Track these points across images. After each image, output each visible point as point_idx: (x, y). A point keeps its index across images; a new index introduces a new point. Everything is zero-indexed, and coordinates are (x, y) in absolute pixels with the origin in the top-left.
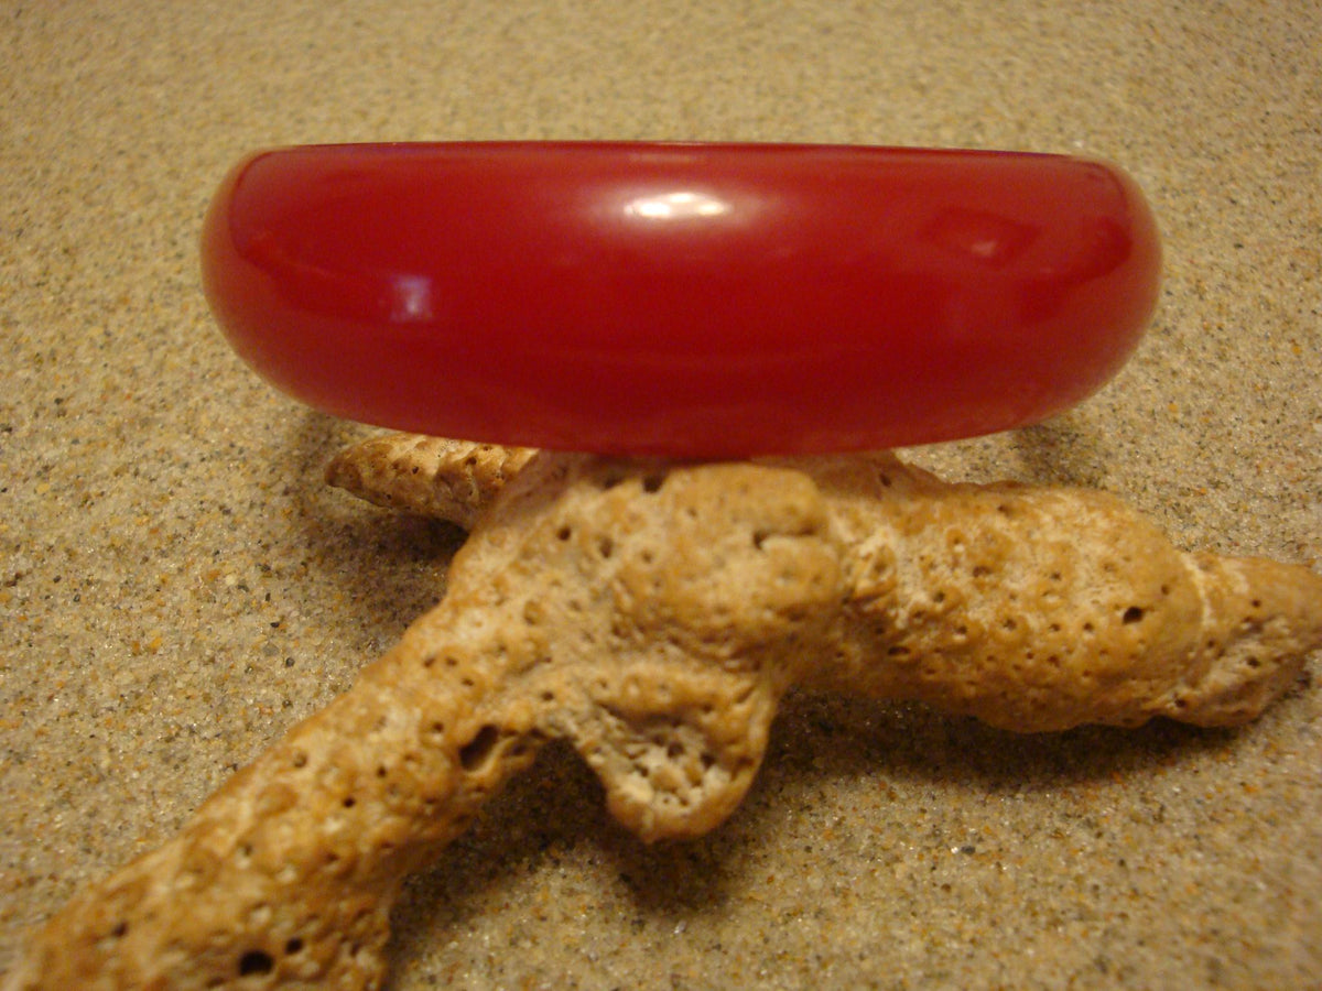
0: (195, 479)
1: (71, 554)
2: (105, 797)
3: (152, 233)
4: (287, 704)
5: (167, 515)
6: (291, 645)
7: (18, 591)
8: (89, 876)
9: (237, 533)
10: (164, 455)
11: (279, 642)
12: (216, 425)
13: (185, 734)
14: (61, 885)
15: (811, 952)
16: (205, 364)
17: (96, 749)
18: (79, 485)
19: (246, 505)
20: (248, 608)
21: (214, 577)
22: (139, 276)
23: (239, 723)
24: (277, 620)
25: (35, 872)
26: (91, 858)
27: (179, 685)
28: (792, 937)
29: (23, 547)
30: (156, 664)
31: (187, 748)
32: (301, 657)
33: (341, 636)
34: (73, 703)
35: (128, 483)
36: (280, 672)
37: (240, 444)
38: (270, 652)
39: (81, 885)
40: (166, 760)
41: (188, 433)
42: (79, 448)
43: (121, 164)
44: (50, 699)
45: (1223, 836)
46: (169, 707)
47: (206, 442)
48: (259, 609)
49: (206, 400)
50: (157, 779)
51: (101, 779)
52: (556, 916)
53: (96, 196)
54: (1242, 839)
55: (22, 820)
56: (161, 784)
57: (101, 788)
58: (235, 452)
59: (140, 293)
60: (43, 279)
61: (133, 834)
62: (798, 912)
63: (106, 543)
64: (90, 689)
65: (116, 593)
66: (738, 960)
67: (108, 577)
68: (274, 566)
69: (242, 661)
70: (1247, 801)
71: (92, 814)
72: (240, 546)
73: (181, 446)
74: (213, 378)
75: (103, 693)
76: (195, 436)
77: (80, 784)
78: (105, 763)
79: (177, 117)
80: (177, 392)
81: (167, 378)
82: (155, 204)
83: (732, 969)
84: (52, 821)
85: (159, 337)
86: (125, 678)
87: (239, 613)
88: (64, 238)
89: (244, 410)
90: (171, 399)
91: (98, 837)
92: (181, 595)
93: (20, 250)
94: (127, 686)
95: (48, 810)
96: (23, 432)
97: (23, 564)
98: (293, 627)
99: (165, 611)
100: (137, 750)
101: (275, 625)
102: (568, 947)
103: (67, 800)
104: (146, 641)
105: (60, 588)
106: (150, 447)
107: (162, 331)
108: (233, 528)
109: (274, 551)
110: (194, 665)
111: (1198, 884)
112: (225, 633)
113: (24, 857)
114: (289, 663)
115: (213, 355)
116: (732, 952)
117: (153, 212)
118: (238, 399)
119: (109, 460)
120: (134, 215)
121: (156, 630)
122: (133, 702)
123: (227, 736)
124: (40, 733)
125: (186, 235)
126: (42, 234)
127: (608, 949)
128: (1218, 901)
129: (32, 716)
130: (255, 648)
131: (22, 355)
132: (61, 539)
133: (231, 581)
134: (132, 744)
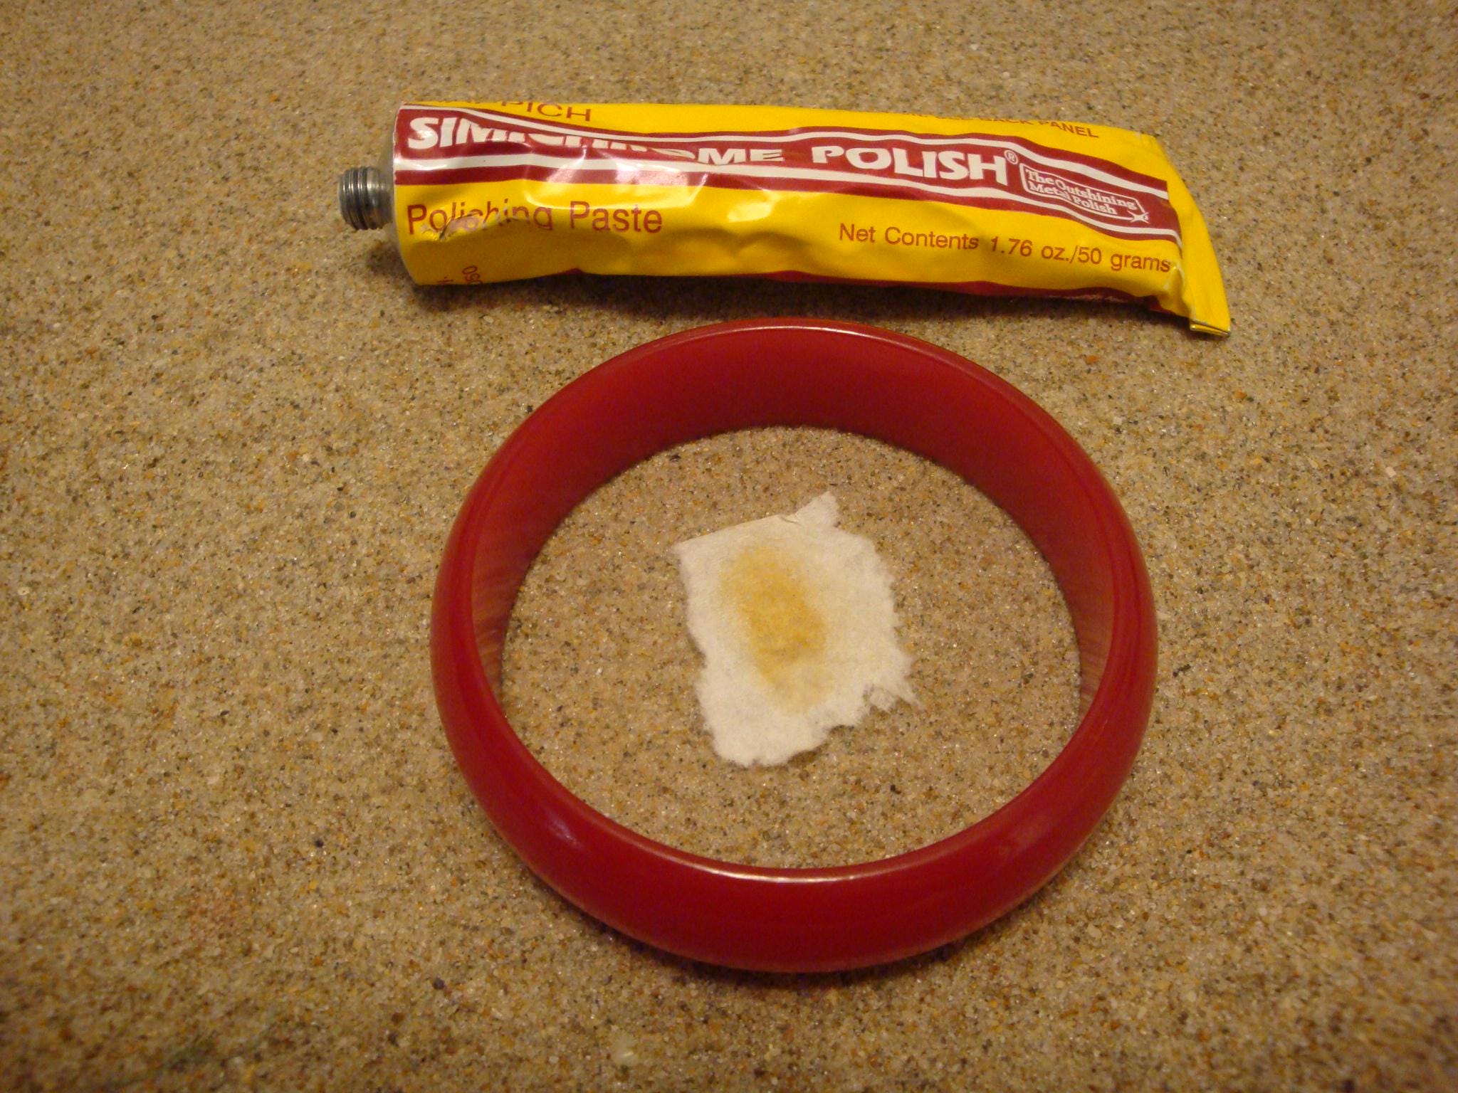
0: (270, 381)
1: (191, 443)
2: (244, 607)
3: (199, 156)
4: (354, 543)
5: (253, 410)
6: (352, 503)
7: (158, 470)
8: (242, 655)
9: (306, 422)
10: (244, 362)
11: (344, 501)
12: (279, 337)
13: (290, 565)
14: (227, 661)
15: (675, 684)
16: (262, 284)
17: (233, 577)
18: (184, 388)
19: (310, 400)
20: (321, 478)
21: (294, 457)
22: (195, 200)
23: (324, 557)
24: (341, 485)
25: (210, 655)
26: (243, 644)
27: (281, 533)
28: (666, 676)
29: (155, 438)
30: (264, 519)
31: (292, 574)
32: (360, 511)
33: (385, 495)
34: (212, 548)
35: (219, 386)
36: (347, 522)
37: (299, 351)
38: (339, 508)
39: (239, 660)
40: (280, 583)
41: (258, 342)
42: (179, 358)
43: (158, 80)
44: (197, 546)
45: (938, 616)
46: (278, 548)
47: (273, 350)
48: (328, 478)
49: (268, 315)
50: (275, 594)
51: (240, 596)
52: (526, 667)
53: (143, 115)
54: (950, 617)
55: (195, 623)
56: (279, 598)
57: (241, 601)
58: (296, 358)
59: (200, 215)
60: (117, 203)
61: (266, 628)
62: (670, 661)
63: (214, 433)
64: (222, 538)
65: (228, 470)
66: (632, 689)
67: (220, 459)
68: (334, 447)
69: (321, 514)
70: (960, 594)
71: (238, 618)
72: (309, 433)
73: (255, 354)
74: (271, 295)
75: (231, 539)
76: (264, 346)
77: (227, 600)
78: (241, 586)
79: (199, 26)
80: (245, 308)
81: (235, 295)
82: (196, 125)
83: (628, 694)
84: (213, 623)
85: (222, 258)
86: (244, 529)
87: (314, 482)
88: (126, 160)
89: (298, 322)
90: (241, 314)
91: (245, 632)
92: (272, 470)
93: (92, 173)
94: (247, 535)
95: (209, 616)
96: (133, 344)
97: (158, 452)
98: (352, 491)
99: (264, 482)
100: (261, 576)
101: (340, 489)
102: (533, 684)
103: (220, 610)
104: (254, 503)
105: (188, 467)
106: (233, 355)
107: (223, 252)
108: (302, 419)
109: (333, 436)
110: (289, 519)
111: (916, 644)
112: (307, 496)
113: (200, 646)
114: (352, 515)
115: (268, 275)
116: (629, 685)
117: (196, 134)
118: (291, 311)
119: (203, 367)
120: (180, 136)
121: (261, 496)
122: (252, 546)
123: (317, 565)
124: (194, 569)
125: (228, 157)
126: (106, 155)
127: (557, 684)
128: (926, 654)
129: (187, 557)
130: (328, 506)
131: (116, 276)
132: (181, 431)
133: (306, 458)
134: (257, 574)
